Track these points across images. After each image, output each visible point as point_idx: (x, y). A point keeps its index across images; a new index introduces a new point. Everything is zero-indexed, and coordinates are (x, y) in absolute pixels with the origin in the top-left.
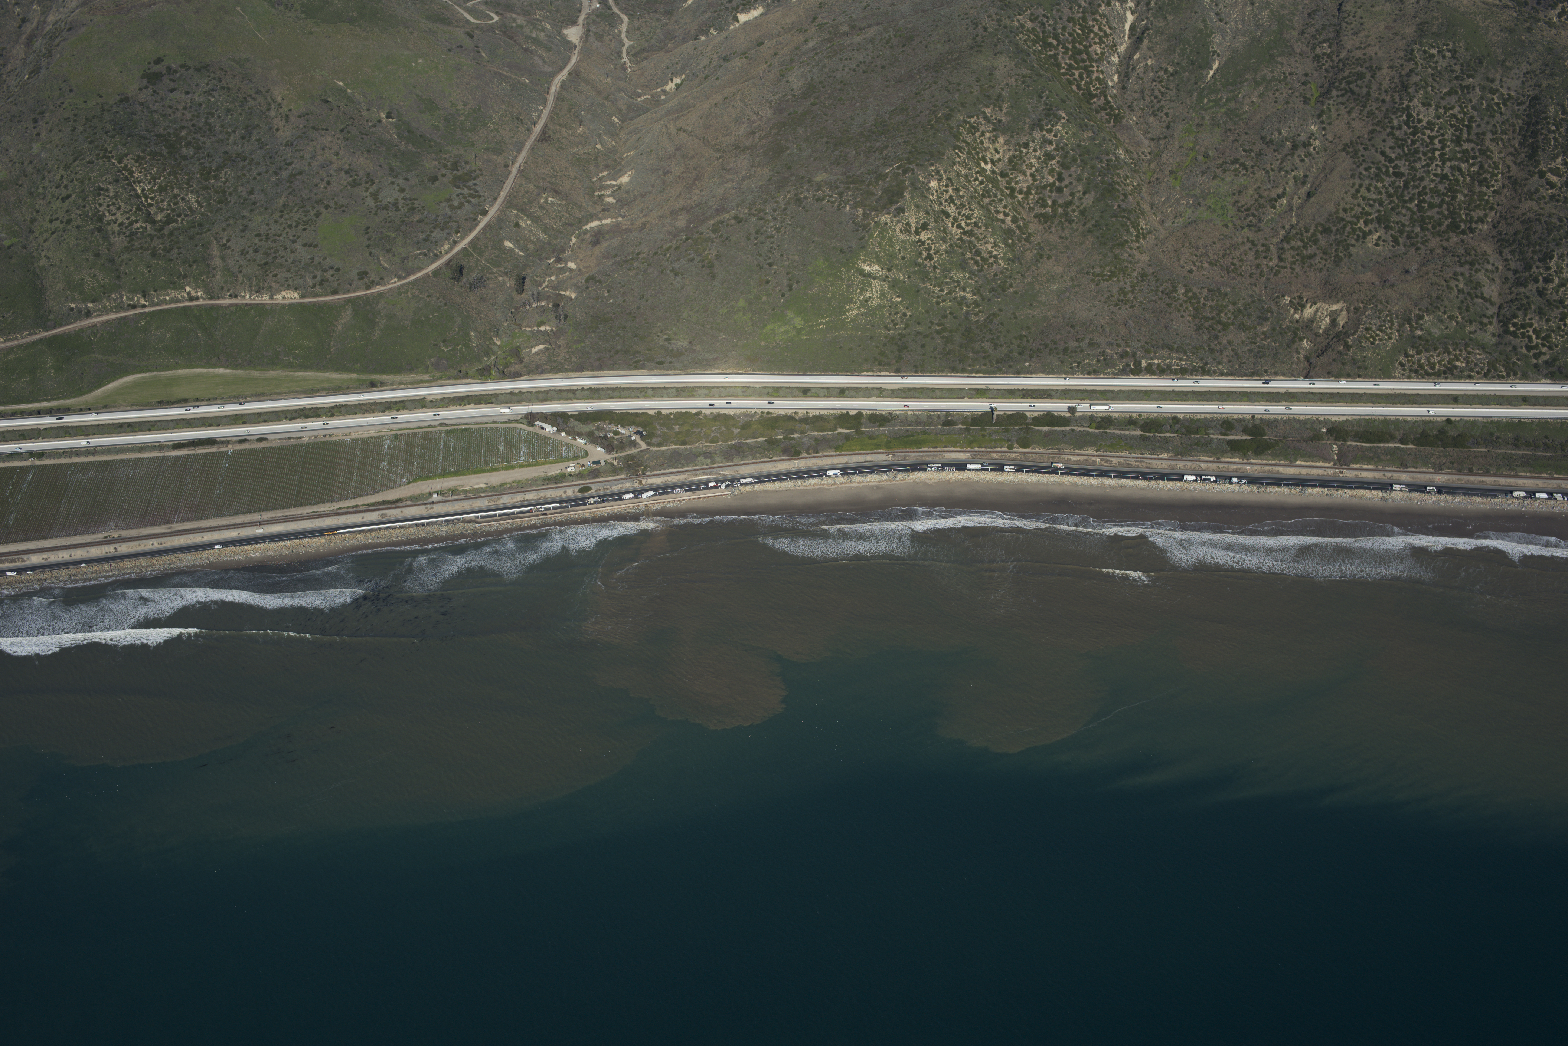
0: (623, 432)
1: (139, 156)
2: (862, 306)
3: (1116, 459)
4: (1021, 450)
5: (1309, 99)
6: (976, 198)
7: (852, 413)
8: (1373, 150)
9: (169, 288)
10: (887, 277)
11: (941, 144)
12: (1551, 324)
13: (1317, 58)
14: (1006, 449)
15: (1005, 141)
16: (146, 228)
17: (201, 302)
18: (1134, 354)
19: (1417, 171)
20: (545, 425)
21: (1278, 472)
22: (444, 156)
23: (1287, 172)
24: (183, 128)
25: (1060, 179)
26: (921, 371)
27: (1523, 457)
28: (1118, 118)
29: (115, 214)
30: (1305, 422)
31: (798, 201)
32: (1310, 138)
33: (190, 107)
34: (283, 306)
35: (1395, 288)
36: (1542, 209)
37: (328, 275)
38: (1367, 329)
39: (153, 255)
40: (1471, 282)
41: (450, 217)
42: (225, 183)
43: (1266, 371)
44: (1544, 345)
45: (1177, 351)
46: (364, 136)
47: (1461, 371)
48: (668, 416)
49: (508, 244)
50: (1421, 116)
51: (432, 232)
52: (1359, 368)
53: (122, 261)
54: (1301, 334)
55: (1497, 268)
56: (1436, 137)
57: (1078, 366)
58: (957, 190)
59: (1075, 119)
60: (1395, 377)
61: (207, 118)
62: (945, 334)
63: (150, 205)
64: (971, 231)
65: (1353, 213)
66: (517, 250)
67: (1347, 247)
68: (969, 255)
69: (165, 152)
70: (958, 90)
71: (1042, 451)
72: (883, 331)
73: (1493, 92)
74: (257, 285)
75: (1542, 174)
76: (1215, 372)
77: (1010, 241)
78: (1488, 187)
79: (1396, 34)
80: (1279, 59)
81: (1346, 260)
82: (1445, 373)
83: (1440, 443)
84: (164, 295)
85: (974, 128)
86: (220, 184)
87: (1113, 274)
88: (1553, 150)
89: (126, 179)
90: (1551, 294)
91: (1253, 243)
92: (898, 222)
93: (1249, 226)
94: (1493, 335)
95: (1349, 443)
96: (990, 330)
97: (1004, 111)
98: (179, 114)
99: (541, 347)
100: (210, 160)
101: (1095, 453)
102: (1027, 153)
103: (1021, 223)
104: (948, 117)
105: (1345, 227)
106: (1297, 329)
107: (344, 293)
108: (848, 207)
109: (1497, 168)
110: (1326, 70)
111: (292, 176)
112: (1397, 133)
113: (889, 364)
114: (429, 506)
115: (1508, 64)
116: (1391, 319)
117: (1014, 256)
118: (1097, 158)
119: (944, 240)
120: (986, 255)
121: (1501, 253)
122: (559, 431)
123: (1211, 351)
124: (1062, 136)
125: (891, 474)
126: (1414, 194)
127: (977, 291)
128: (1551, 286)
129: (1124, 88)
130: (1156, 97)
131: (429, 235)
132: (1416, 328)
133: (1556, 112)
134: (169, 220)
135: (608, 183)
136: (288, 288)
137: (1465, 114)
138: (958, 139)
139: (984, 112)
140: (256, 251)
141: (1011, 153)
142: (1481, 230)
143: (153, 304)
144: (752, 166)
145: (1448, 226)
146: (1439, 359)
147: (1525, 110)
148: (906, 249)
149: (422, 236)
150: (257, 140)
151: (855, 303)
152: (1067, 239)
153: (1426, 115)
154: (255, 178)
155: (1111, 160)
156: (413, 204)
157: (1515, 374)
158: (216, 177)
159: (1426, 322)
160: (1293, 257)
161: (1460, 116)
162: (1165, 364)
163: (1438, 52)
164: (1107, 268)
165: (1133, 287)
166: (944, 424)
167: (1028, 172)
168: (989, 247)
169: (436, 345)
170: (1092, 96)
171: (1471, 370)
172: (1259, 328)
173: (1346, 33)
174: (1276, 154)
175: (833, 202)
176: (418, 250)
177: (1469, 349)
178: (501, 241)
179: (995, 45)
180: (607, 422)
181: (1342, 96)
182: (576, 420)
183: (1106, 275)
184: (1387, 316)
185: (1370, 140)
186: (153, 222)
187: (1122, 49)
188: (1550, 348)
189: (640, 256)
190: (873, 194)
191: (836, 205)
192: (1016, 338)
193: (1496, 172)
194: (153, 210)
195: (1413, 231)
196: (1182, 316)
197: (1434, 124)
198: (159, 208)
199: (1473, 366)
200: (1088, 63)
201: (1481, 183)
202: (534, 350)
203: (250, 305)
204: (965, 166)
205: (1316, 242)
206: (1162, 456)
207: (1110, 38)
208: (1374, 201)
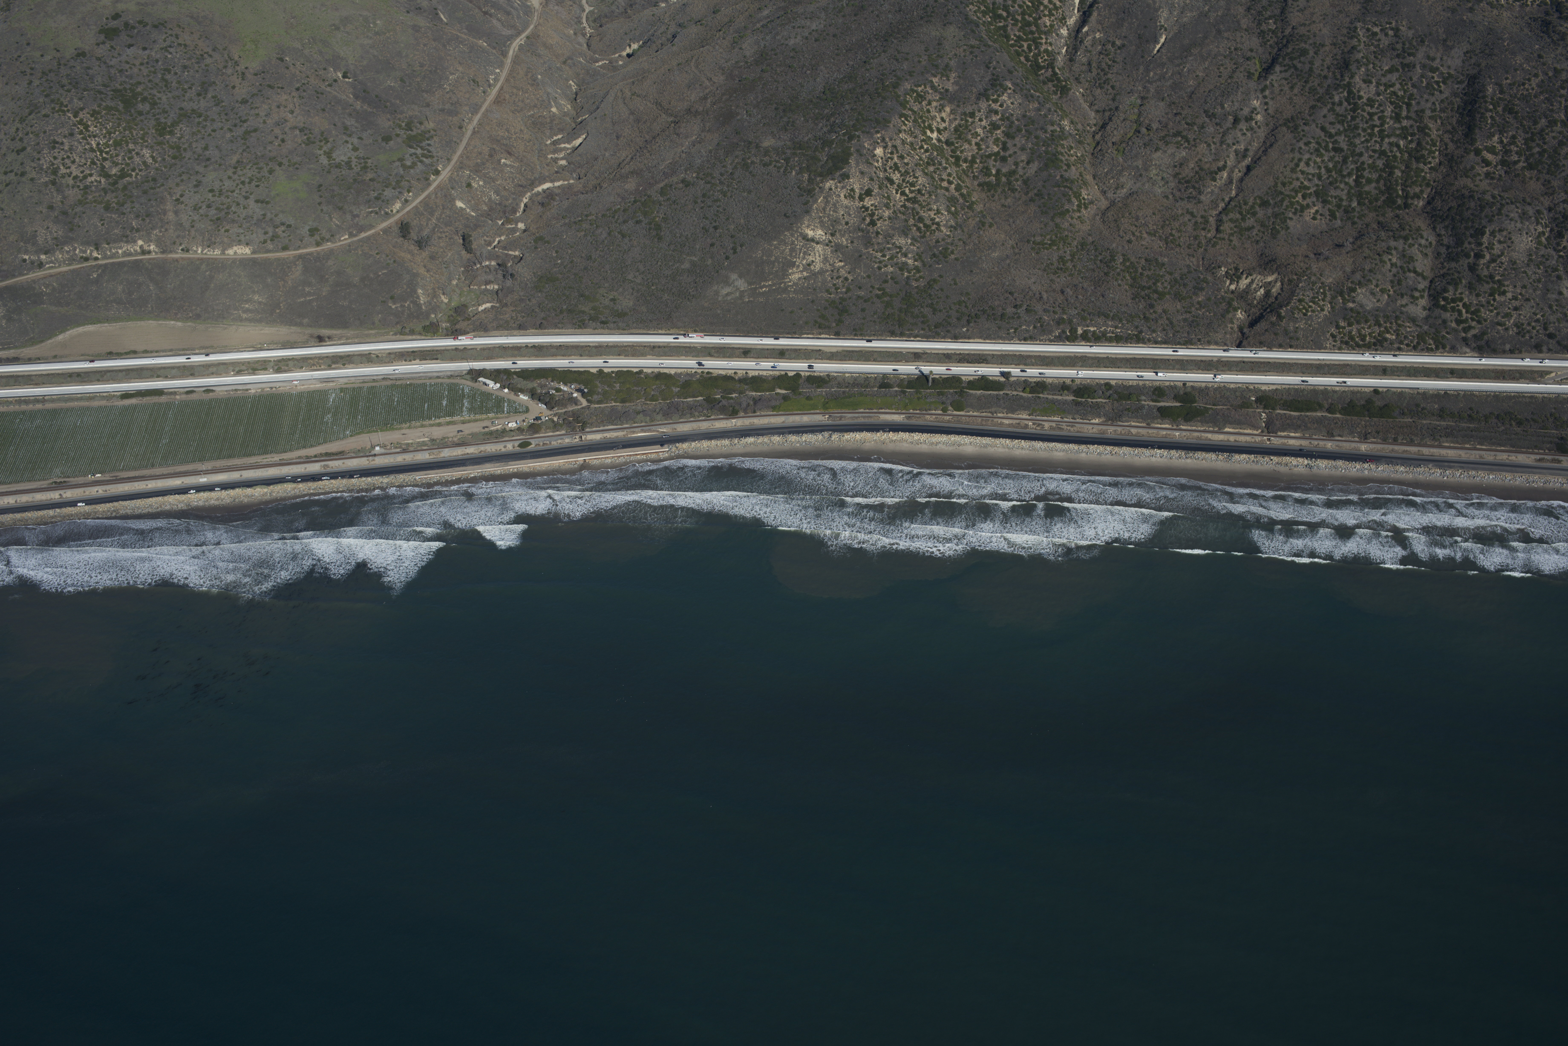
0: (565, 389)
1: (94, 111)
2: (805, 269)
3: (1048, 424)
4: (955, 413)
5: (1253, 74)
6: (920, 165)
7: (791, 374)
8: (1314, 126)
9: (122, 241)
10: (830, 242)
11: (888, 112)
12: (1481, 299)
13: (1262, 34)
14: (940, 412)
15: (951, 111)
16: (100, 182)
17: (153, 256)
18: (1070, 322)
19: (1355, 146)
20: (488, 381)
21: (1207, 439)
22: (399, 116)
23: (1228, 145)
24: (139, 83)
25: (1005, 148)
26: (861, 335)
27: (1447, 428)
28: (1064, 90)
29: (69, 168)
30: (1235, 390)
31: (746, 166)
32: (1252, 112)
33: (147, 63)
34: (234, 261)
35: (1329, 261)
36: (1477, 186)
37: (279, 231)
38: (1300, 301)
39: (107, 208)
40: (1404, 256)
41: (402, 177)
42: (180, 139)
43: (1199, 340)
44: (1473, 319)
45: (1113, 319)
46: (319, 95)
47: (1391, 344)
48: (609, 374)
49: (460, 204)
50: (1362, 93)
51: (384, 191)
52: (1291, 338)
53: (76, 214)
54: (1235, 304)
55: (1430, 243)
56: (1376, 114)
57: (1015, 332)
58: (901, 157)
59: (1021, 90)
60: (1326, 348)
61: (164, 74)
62: (886, 299)
63: (105, 159)
64: (915, 198)
65: (1292, 187)
66: (468, 210)
67: (1284, 221)
68: (911, 222)
69: (121, 106)
70: (907, 59)
71: (975, 414)
72: (825, 295)
73: (1433, 70)
74: (209, 240)
75: (1478, 152)
76: (1149, 340)
77: (953, 209)
78: (1425, 164)
79: (1340, 12)
80: (1226, 35)
81: (1283, 232)
82: (1375, 344)
83: (1366, 413)
84: (117, 248)
85: (921, 97)
86: (175, 140)
87: (1053, 243)
88: (1490, 129)
89: (81, 133)
90: (1482, 269)
91: (1192, 214)
92: (843, 188)
93: (1189, 198)
94: (1424, 308)
95: (1278, 411)
96: (930, 295)
97: (952, 81)
98: (136, 70)
99: (488, 305)
100: (166, 115)
101: (1028, 417)
102: (973, 122)
103: (965, 191)
104: (896, 86)
105: (1282, 201)
106: (1232, 300)
107: (295, 249)
108: (794, 173)
109: (1434, 145)
110: (1271, 46)
111: (247, 133)
112: (1337, 109)
113: (829, 327)
114: (371, 458)
115: (1448, 43)
116: (1324, 291)
117: (956, 224)
118: (1042, 129)
119: (887, 206)
120: (928, 222)
121: (1434, 229)
122: (503, 387)
123: (1146, 319)
124: (1008, 107)
125: (826, 434)
126: (1352, 169)
127: (918, 257)
128: (1482, 261)
129: (1071, 60)
130: (1103, 70)
131: (380, 194)
132: (1349, 301)
133: (1494, 91)
134: (123, 174)
135: (563, 146)
136: (239, 243)
137: (1405, 91)
138: (905, 108)
139: (932, 81)
140: (209, 206)
141: (957, 122)
142: (1416, 206)
143: (105, 257)
144: (702, 131)
145: (1384, 201)
146: (1370, 331)
147: (1464, 89)
148: (850, 215)
149: (374, 194)
150: (213, 97)
151: (798, 266)
152: (1009, 207)
153: (1366, 92)
154: (210, 135)
155: (1056, 131)
156: (366, 163)
157: (1444, 347)
158: (171, 133)
159: (1358, 295)
160: (1231, 229)
161: (1400, 93)
162: (1100, 332)
163: (1381, 30)
164: (1048, 237)
165: (1073, 255)
166: (881, 387)
167: (974, 141)
168: (932, 214)
169: (384, 302)
170: (1040, 68)
171: (1401, 343)
172: (1194, 298)
173: (1291, 10)
174: (1218, 128)
175: (779, 168)
176: (369, 208)
177: (1399, 322)
178: (453, 201)
179: (945, 16)
180: (550, 379)
181: (1286, 71)
182: (518, 377)
183: (1046, 244)
184: (1320, 288)
185: (1310, 115)
186: (107, 176)
187: (1071, 21)
188: (1479, 322)
189: (589, 218)
190: (820, 160)
191: (782, 170)
192: (954, 304)
193: (1434, 149)
194: (107, 164)
195: (1350, 206)
196: (1119, 285)
197: (1373, 101)
198: (114, 162)
199: (1403, 339)
200: (1036, 35)
201: (1418, 160)
202: (481, 308)
203: (202, 259)
204: (911, 133)
205: (1254, 214)
206: (1093, 421)
207: (1060, 11)
208: (1313, 175)
